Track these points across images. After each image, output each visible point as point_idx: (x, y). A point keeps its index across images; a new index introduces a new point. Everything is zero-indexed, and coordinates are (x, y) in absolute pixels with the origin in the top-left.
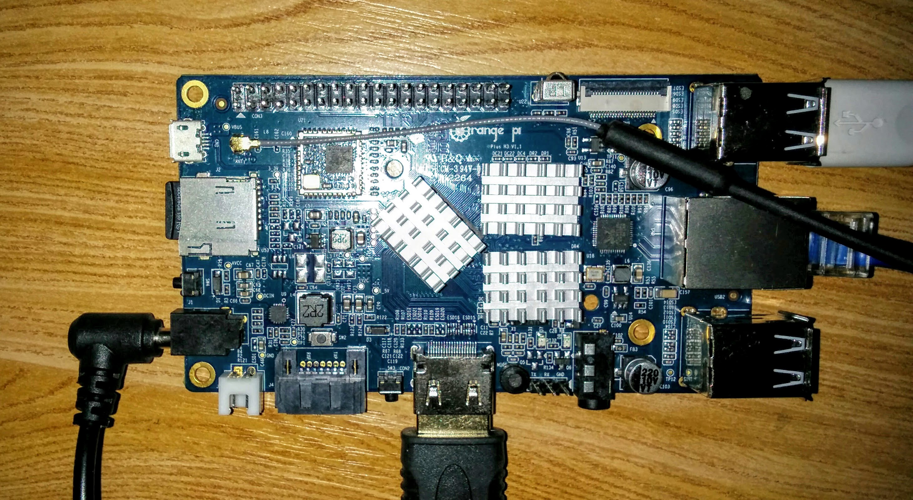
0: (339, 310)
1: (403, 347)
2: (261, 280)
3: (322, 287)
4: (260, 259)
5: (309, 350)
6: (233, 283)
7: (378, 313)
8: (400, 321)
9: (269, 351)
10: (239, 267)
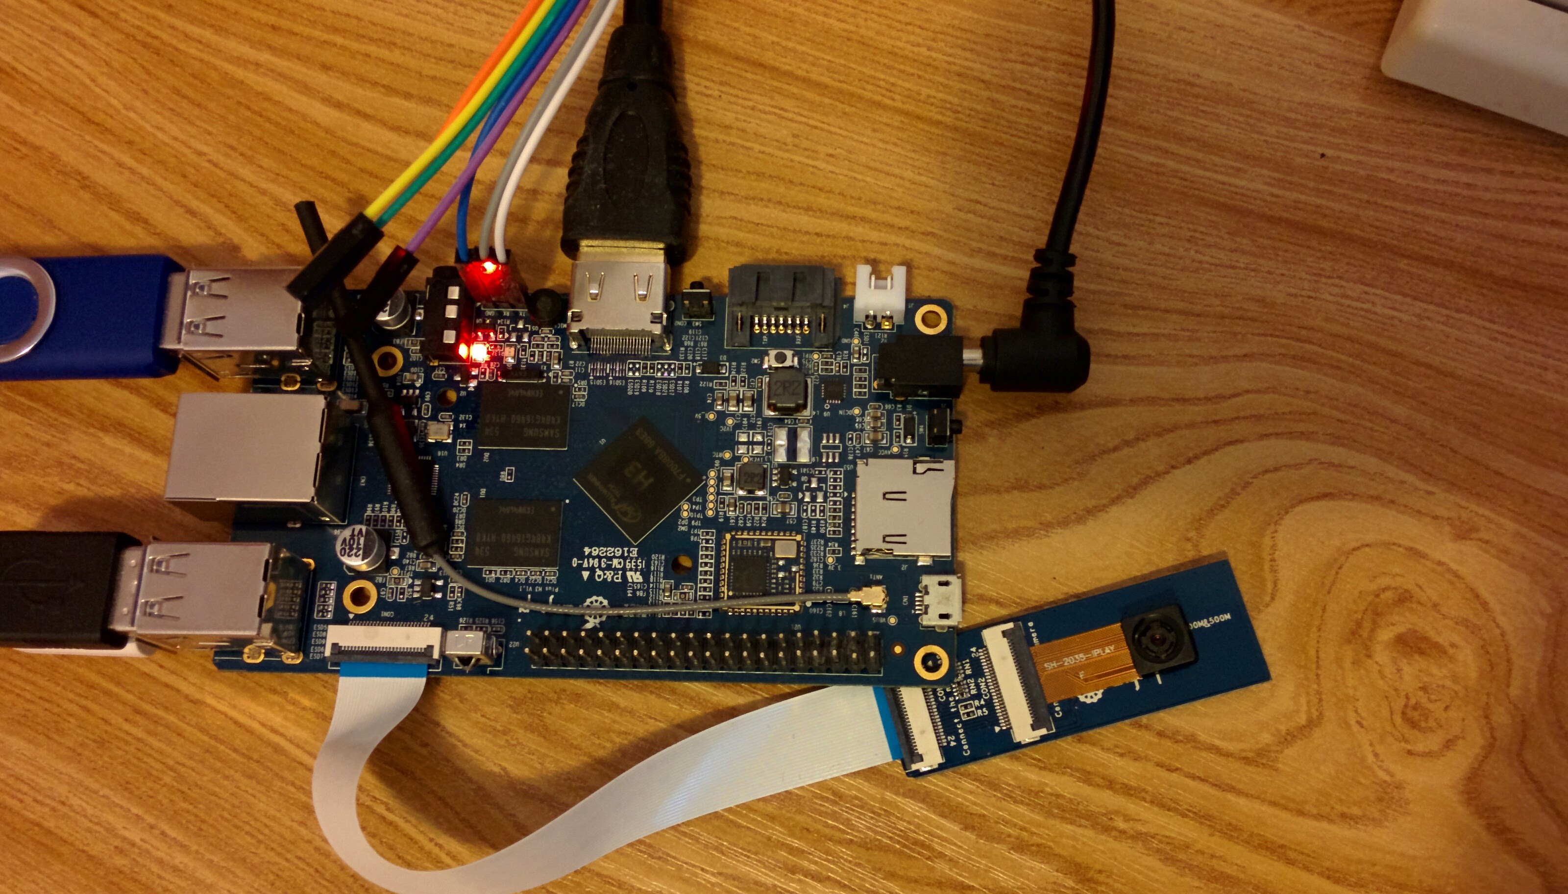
0: (760, 394)
1: (682, 349)
2: (855, 430)
3: (780, 422)
4: (855, 457)
5: (799, 346)
6: (890, 427)
7: (712, 390)
8: (684, 379)
9: (848, 346)
10: (882, 448)
